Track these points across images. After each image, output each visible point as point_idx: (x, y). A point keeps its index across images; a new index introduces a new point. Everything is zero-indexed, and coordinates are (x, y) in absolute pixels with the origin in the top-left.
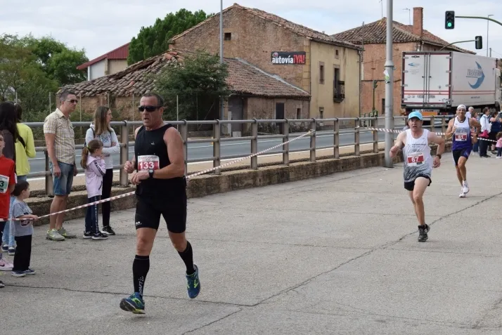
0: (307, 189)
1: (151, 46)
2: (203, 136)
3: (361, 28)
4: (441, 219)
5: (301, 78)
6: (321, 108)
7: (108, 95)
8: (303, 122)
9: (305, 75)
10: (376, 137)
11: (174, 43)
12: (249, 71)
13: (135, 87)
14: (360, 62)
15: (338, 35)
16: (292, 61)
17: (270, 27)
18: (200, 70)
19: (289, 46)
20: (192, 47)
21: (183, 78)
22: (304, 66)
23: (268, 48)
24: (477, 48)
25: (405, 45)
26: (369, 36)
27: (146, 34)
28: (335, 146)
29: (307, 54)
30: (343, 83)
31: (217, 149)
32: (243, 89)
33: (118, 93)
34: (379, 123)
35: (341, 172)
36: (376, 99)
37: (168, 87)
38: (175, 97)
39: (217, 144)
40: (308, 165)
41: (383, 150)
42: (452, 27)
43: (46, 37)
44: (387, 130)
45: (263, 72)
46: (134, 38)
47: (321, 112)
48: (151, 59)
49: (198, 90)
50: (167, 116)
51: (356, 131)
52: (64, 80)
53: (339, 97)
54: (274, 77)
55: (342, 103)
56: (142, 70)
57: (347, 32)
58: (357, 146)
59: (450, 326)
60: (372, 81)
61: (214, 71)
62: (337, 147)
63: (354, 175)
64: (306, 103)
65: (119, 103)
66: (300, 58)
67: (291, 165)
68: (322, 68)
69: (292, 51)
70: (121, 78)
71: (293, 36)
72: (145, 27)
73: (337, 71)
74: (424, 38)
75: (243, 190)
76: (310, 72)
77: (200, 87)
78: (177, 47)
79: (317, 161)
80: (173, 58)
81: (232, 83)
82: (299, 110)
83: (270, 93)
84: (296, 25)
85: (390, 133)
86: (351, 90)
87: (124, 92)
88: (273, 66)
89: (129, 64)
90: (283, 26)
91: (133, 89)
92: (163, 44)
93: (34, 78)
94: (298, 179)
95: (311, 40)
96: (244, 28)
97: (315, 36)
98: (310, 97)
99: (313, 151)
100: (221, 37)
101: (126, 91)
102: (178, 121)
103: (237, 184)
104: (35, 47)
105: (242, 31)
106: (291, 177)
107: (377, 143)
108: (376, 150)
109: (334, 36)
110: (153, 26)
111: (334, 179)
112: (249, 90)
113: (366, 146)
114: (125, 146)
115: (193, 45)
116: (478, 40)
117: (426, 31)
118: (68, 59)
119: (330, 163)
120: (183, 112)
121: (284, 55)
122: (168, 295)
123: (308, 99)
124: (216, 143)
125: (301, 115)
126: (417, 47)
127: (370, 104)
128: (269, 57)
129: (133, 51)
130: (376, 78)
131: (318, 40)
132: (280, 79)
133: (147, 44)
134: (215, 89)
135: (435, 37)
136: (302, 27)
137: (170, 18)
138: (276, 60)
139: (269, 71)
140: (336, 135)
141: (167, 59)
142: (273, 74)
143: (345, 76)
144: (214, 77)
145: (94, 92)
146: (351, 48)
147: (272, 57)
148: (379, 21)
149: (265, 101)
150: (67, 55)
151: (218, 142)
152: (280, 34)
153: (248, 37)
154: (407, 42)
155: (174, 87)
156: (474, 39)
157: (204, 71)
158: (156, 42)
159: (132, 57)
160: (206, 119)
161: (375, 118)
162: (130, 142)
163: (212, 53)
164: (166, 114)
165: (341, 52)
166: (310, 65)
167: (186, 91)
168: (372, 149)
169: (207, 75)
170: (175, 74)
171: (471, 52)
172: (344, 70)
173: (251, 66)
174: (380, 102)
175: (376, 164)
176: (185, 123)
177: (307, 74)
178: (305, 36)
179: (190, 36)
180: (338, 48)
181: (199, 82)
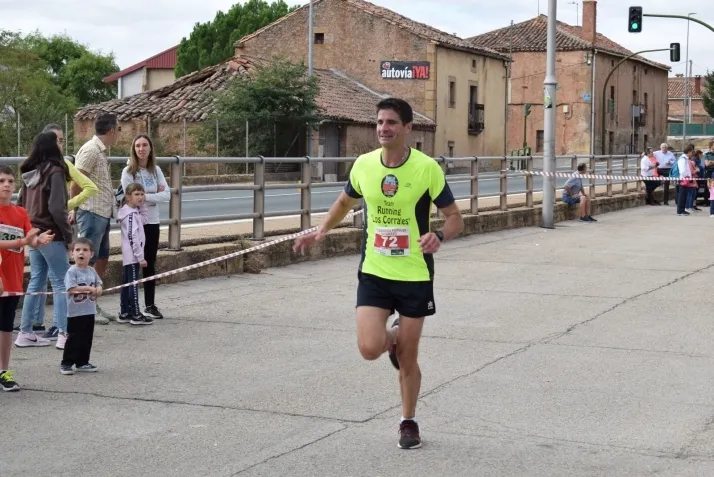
1: (209, 51)
2: (283, 179)
3: (507, 29)
4: (624, 302)
5: (423, 99)
6: (450, 142)
7: (149, 120)
9: (429, 95)
10: (530, 185)
11: (242, 47)
12: (350, 88)
13: (187, 109)
14: (506, 77)
15: (476, 38)
16: (410, 74)
17: (379, 26)
18: (279, 85)
19: (406, 52)
20: (267, 52)
21: (255, 96)
22: (427, 82)
23: (376, 56)
25: (570, 54)
26: (520, 40)
27: (203, 34)
28: (473, 196)
29: (432, 66)
30: (482, 107)
31: (306, 197)
32: (341, 113)
33: (162, 117)
34: (536, 165)
35: (479, 233)
36: (528, 130)
37: (233, 109)
38: (243, 123)
39: (306, 192)
40: (434, 223)
41: (540, 203)
42: (639, 30)
43: (58, 35)
44: (546, 174)
45: (368, 89)
46: (184, 39)
47: (451, 148)
48: (209, 68)
49: (275, 113)
50: (233, 150)
51: (503, 175)
52: (85, 98)
53: (475, 128)
55: (481, 136)
56: (197, 85)
57: (489, 34)
58: (503, 197)
59: (644, 454)
60: (522, 104)
61: (300, 87)
62: (476, 198)
63: (499, 238)
64: (430, 134)
65: (163, 131)
66: (421, 70)
68: (452, 85)
69: (410, 60)
70: (166, 96)
71: (413, 39)
72: (201, 23)
73: (473, 89)
74: (598, 45)
75: (343, 258)
76: (435, 91)
77: (278, 110)
78: (247, 52)
80: (242, 68)
81: (325, 105)
82: (419, 144)
84: (416, 23)
85: (550, 178)
86: (492, 118)
87: (171, 116)
88: (385, 82)
89: (177, 76)
90: (398, 24)
91: (183, 113)
92: (227, 48)
93: (42, 94)
95: (437, 46)
96: (343, 27)
97: (444, 39)
98: (435, 126)
100: (310, 38)
101: (173, 113)
102: (247, 158)
103: (334, 249)
104: (44, 50)
105: (340, 31)
107: (531, 192)
108: (530, 204)
109: (470, 39)
110: (212, 21)
111: (470, 243)
112: (348, 116)
113: (516, 197)
114: (177, 193)
115: (270, 49)
116: (674, 48)
117: (600, 35)
118: (89, 67)
120: (255, 145)
121: (399, 66)
122: (240, 405)
123: (431, 129)
124: (305, 190)
126: (588, 58)
127: (519, 138)
129: (184, 57)
130: (528, 101)
131: (447, 46)
134: (301, 113)
135: (613, 44)
136: (425, 26)
137: (237, 11)
138: (387, 73)
139: (378, 88)
140: (474, 181)
141: (232, 70)
142: (383, 93)
143: (484, 98)
144: (300, 95)
145: (128, 116)
146: (494, 58)
147: (382, 69)
148: (534, 20)
149: (371, 130)
150: (88, 62)
151: (308, 188)
152: (393, 37)
153: (348, 39)
154: (573, 50)
155: (243, 109)
156: (669, 47)
157: (285, 86)
158: (216, 45)
159: (182, 66)
160: (288, 156)
161: (527, 157)
162: (184, 187)
163: (296, 61)
164: (231, 147)
165: (480, 63)
166: (436, 81)
167: (260, 114)
168: (524, 201)
169: (288, 92)
170: (245, 90)
171: (664, 66)
172: (484, 88)
173: (353, 81)
174: (535, 135)
175: (530, 223)
176: (262, 161)
177: (431, 93)
178: (429, 40)
179: (265, 38)
180: (476, 58)
181: (278, 102)
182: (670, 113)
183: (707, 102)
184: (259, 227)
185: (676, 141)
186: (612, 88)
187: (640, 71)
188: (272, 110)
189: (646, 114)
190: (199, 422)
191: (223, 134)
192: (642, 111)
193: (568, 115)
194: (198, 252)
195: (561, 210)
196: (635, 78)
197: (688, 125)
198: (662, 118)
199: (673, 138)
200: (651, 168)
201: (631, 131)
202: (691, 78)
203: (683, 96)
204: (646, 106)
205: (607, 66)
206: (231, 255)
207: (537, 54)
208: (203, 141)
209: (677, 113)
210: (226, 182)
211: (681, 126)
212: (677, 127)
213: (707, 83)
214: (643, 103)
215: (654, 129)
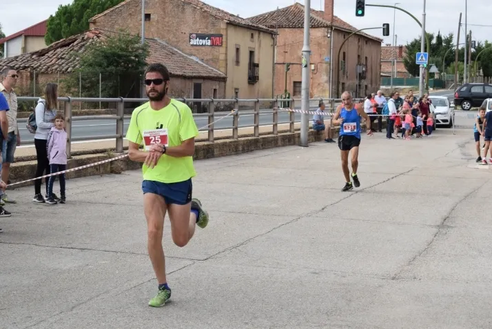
0: (232, 164)
1: (69, 25)
3: (274, 12)
5: (218, 59)
6: (236, 89)
8: (219, 102)
9: (222, 57)
10: (293, 118)
11: (94, 22)
12: (168, 51)
13: (58, 64)
14: (274, 45)
15: (253, 18)
16: (209, 43)
17: (188, 10)
18: (122, 49)
19: (207, 28)
20: (112, 26)
21: (106, 57)
22: (221, 48)
23: (186, 30)
24: (384, 35)
25: (317, 29)
26: (282, 19)
27: (64, 12)
28: (256, 125)
29: (224, 37)
30: (257, 65)
33: (41, 70)
34: (296, 104)
35: (260, 149)
36: (288, 81)
37: (90, 65)
38: (97, 75)
40: (231, 142)
41: (299, 130)
42: (363, 14)
44: (303, 111)
45: (181, 53)
46: (51, 16)
47: (237, 93)
48: (73, 37)
49: (118, 68)
50: (90, 93)
51: (275, 111)
53: (253, 79)
54: (191, 58)
55: (257, 85)
56: (65, 48)
57: (261, 16)
58: (275, 126)
60: (284, 64)
61: (136, 51)
62: (257, 126)
63: (273, 153)
64: (223, 83)
65: (41, 79)
66: (217, 40)
67: (216, 142)
68: (238, 50)
69: (209, 33)
70: (43, 55)
71: (211, 19)
72: (63, 5)
73: (252, 53)
74: (334, 24)
76: (226, 54)
77: (121, 66)
78: (98, 26)
79: (239, 139)
80: (95, 37)
82: (215, 90)
83: (188, 73)
84: (213, 8)
85: (306, 114)
86: (264, 72)
87: (47, 69)
88: (192, 48)
89: (49, 41)
91: (56, 66)
92: (81, 22)
94: (222, 155)
95: (227, 23)
96: (164, 10)
97: (232, 19)
98: (226, 78)
99: (235, 129)
100: (143, 17)
101: (49, 68)
105: (162, 13)
106: (215, 153)
107: (293, 123)
108: (292, 130)
109: (248, 19)
110: (71, 4)
111: (254, 156)
113: (283, 126)
115: (114, 24)
116: (385, 27)
117: (336, 17)
119: (250, 141)
120: (105, 90)
121: (202, 37)
123: (224, 80)
125: (218, 96)
126: (328, 32)
127: (282, 86)
128: (188, 38)
129: (51, 28)
130: (288, 61)
131: (234, 24)
132: (197, 60)
133: (65, 22)
134: (136, 68)
135: (344, 23)
136: (219, 10)
138: (194, 42)
139: (188, 51)
140: (256, 115)
141: (89, 38)
142: (191, 55)
143: (259, 59)
144: (136, 56)
146: (265, 32)
147: (190, 38)
148: (292, 6)
149: (183, 80)
152: (198, 17)
153: (167, 18)
154: (318, 27)
155: (97, 65)
156: (382, 26)
157: (126, 50)
158: (74, 20)
159: (50, 34)
160: (128, 97)
161: (287, 99)
162: (73, 117)
163: (133, 33)
164: (88, 91)
165: (256, 35)
166: (227, 48)
167: (109, 69)
168: (289, 128)
169: (128, 54)
170: (98, 52)
171: (379, 39)
172: (259, 53)
173: (170, 47)
174: (292, 85)
175: (292, 143)
176: (122, 101)
177: (224, 55)
178: (223, 19)
179: (111, 16)
180: (253, 32)
181: (121, 61)
182: (382, 70)
183: (406, 64)
184: (120, 144)
185: (386, 90)
186: (344, 53)
187: (362, 42)
188: (117, 66)
189: (366, 71)
190: (104, 260)
191: (84, 82)
192: (364, 69)
193: (315, 71)
194: (82, 160)
195: (312, 135)
196: (359, 46)
197: (394, 79)
198: (377, 74)
199: (384, 87)
200: (371, 107)
201: (357, 82)
202: (396, 47)
203: (391, 59)
204: (366, 65)
205: (341, 38)
206: (103, 162)
207: (294, 30)
208: (69, 87)
209: (387, 70)
210: (85, 115)
211: (389, 80)
212: (387, 80)
213: (407, 51)
214: (364, 63)
215: (372, 81)
